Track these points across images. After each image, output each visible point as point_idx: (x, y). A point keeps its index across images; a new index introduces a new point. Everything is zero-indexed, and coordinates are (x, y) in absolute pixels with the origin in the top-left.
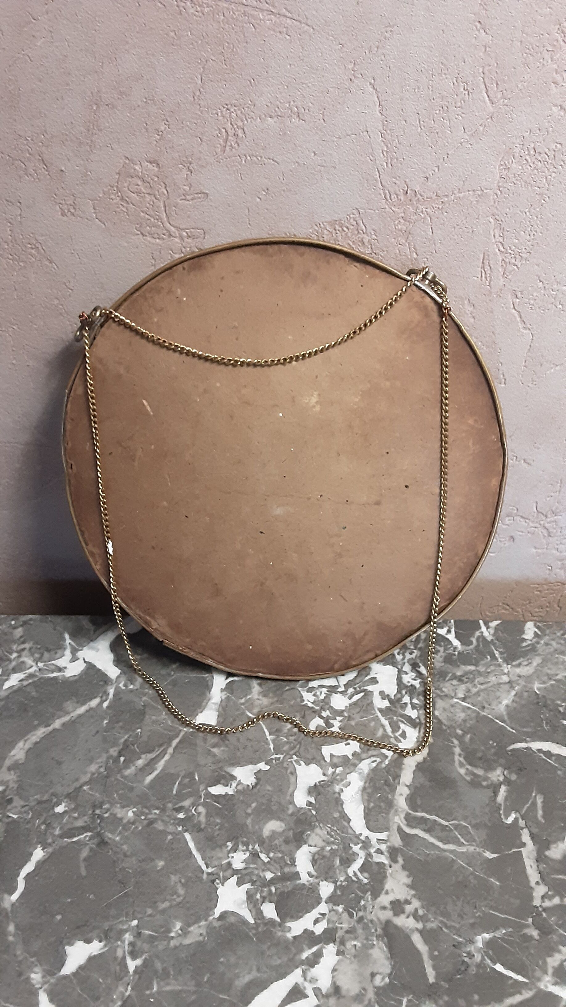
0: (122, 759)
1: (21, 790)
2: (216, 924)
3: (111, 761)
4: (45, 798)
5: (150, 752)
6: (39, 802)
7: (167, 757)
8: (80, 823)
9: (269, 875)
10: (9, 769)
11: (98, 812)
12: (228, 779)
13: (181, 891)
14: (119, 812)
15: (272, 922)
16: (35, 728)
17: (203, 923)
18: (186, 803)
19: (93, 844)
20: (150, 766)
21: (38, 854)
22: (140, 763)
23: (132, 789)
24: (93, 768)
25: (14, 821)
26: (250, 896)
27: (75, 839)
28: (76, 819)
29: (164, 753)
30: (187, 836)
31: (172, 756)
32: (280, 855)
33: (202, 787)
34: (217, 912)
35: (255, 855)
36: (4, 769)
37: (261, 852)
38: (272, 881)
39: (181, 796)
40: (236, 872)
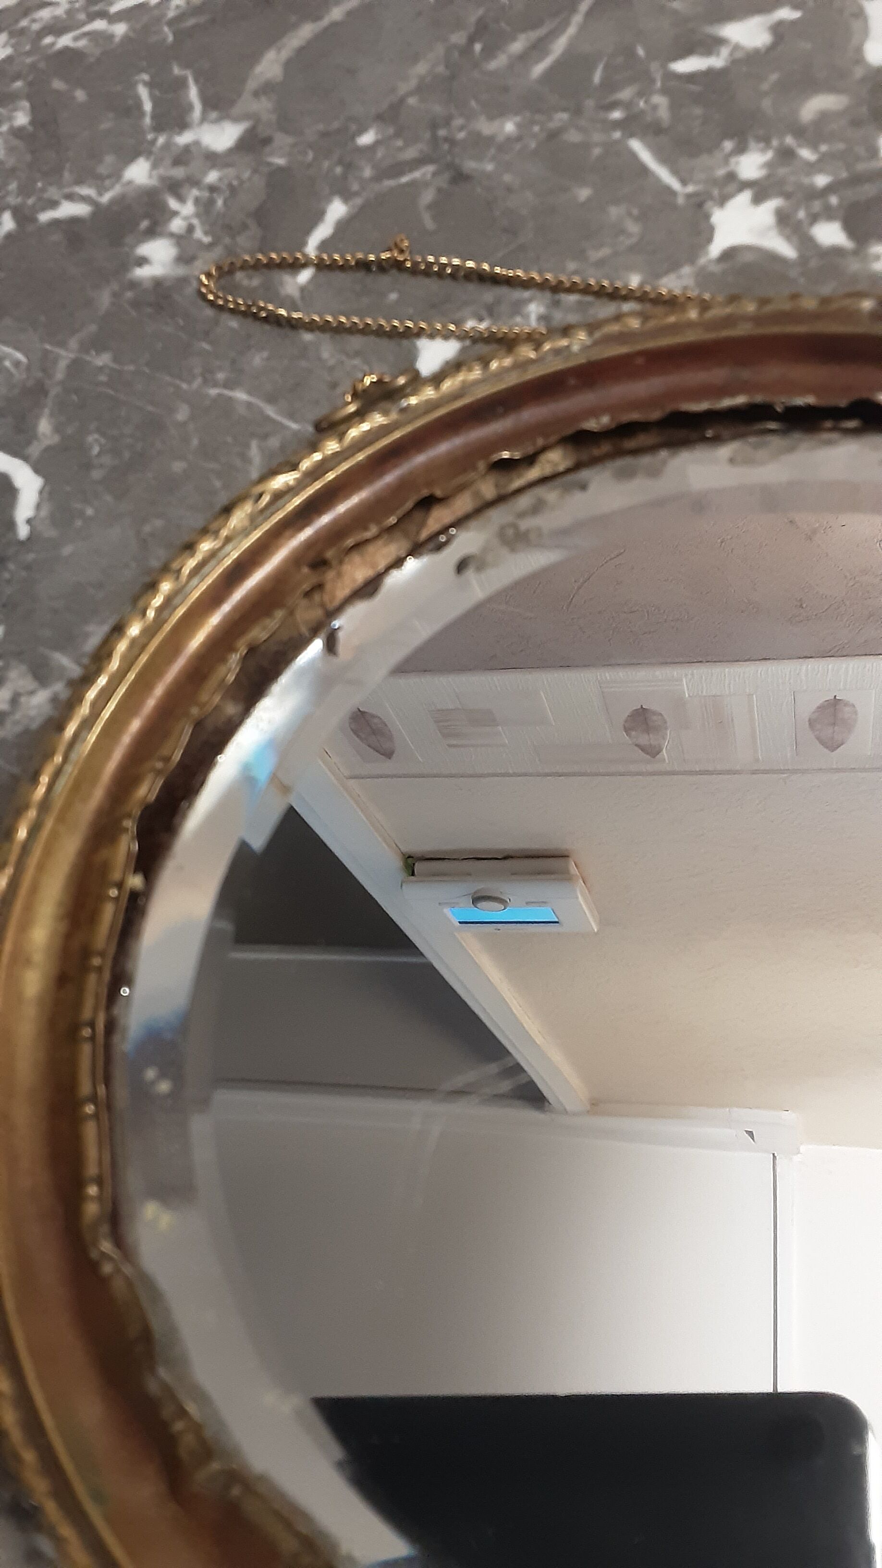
0: (478, 47)
1: (285, 123)
2: (716, 269)
3: (456, 54)
4: (336, 125)
5: (534, 26)
6: (325, 135)
7: (572, 30)
8: (411, 153)
9: (821, 180)
10: (256, 94)
11: (442, 133)
12: (712, 45)
13: (634, 228)
14: (485, 127)
15: (837, 251)
16: (295, 26)
17: (686, 270)
18: (625, 94)
19: (443, 181)
20: (538, 48)
21: (337, 210)
22: (517, 46)
23: (505, 89)
24: (421, 68)
25: (280, 169)
26: (783, 219)
27: (404, 179)
28: (400, 149)
29: (565, 24)
30: (636, 145)
31: (582, 28)
32: (841, 146)
33: (654, 66)
34: (716, 249)
35: (786, 155)
36: (247, 95)
37: (800, 146)
38: (829, 189)
39: (610, 85)
40: (746, 185)
